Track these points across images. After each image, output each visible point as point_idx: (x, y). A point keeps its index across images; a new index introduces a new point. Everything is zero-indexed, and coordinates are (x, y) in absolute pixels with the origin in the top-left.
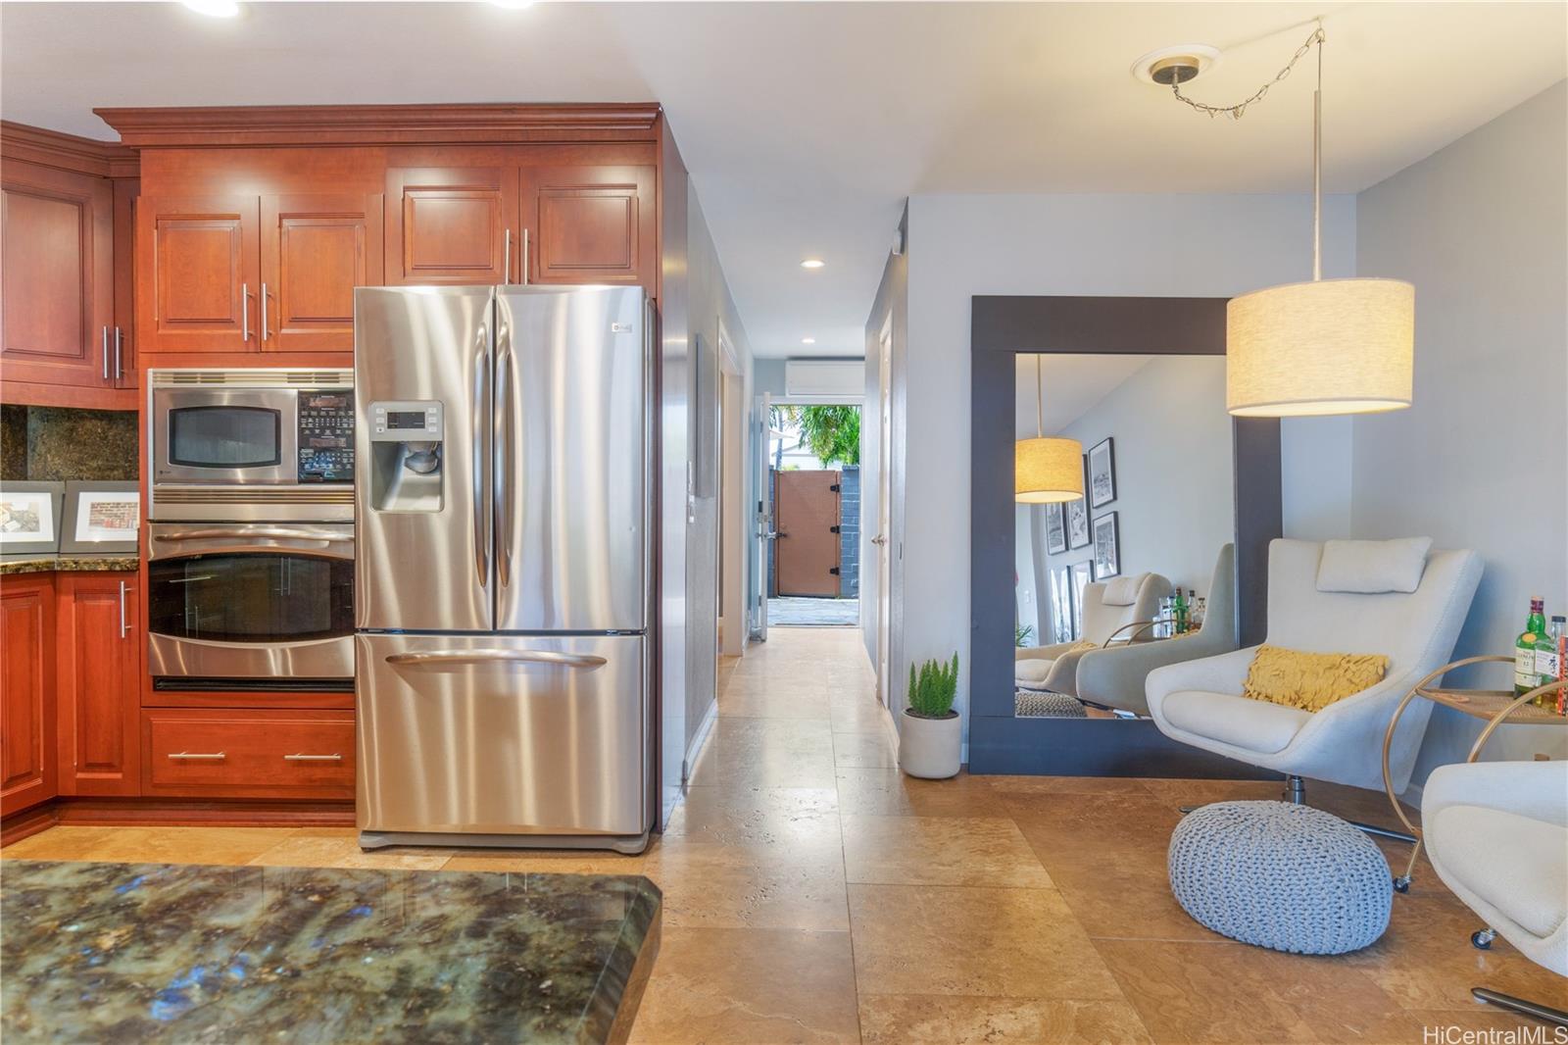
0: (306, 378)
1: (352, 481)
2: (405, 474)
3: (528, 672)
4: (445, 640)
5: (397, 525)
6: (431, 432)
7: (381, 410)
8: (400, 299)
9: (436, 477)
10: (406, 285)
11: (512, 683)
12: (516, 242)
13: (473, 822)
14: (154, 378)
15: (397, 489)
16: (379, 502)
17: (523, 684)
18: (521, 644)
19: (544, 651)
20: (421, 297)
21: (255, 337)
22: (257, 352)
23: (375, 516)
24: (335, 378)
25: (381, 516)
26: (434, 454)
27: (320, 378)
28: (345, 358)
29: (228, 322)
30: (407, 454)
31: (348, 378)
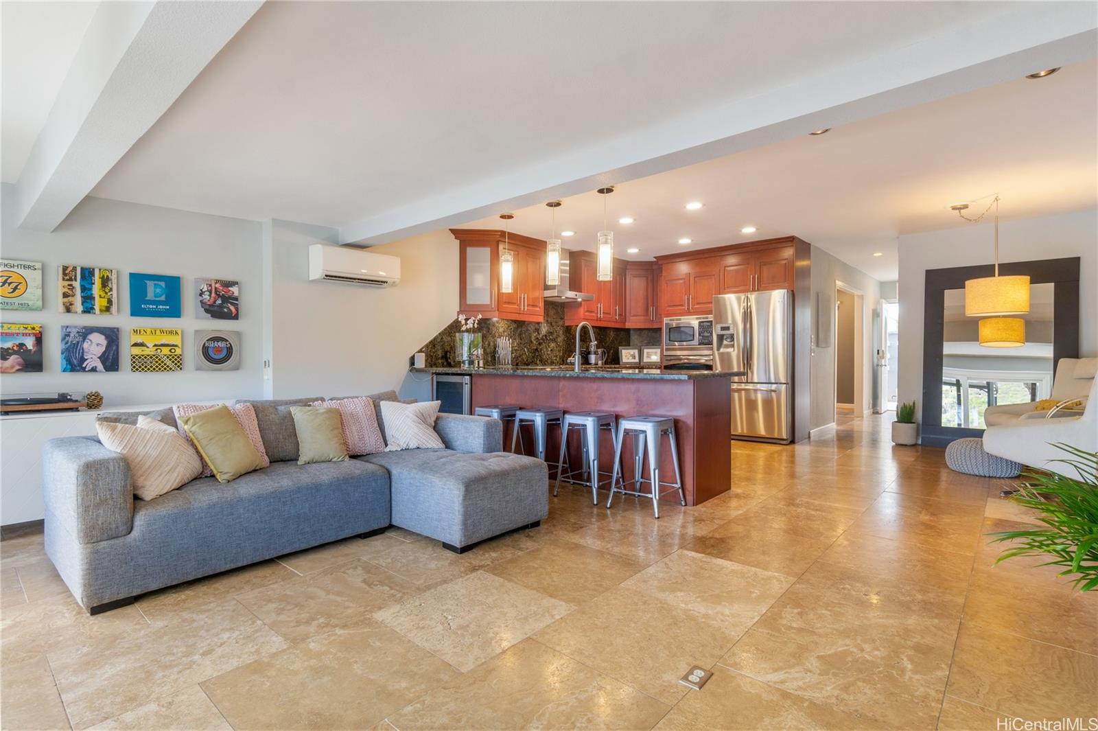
0: (700, 318)
1: (712, 344)
2: (725, 342)
3: (761, 393)
4: (735, 384)
5: (722, 355)
6: (731, 331)
7: (719, 326)
8: (724, 299)
9: (732, 343)
10: (725, 294)
11: (756, 397)
12: (754, 278)
13: (745, 432)
14: (666, 320)
15: (723, 346)
16: (718, 350)
17: (759, 396)
18: (759, 386)
19: (764, 387)
20: (729, 298)
21: (688, 309)
22: (689, 313)
23: (716, 353)
24: (707, 318)
25: (718, 353)
26: (732, 337)
27: (704, 318)
28: (710, 312)
29: (682, 305)
30: (725, 337)
31: (711, 317)
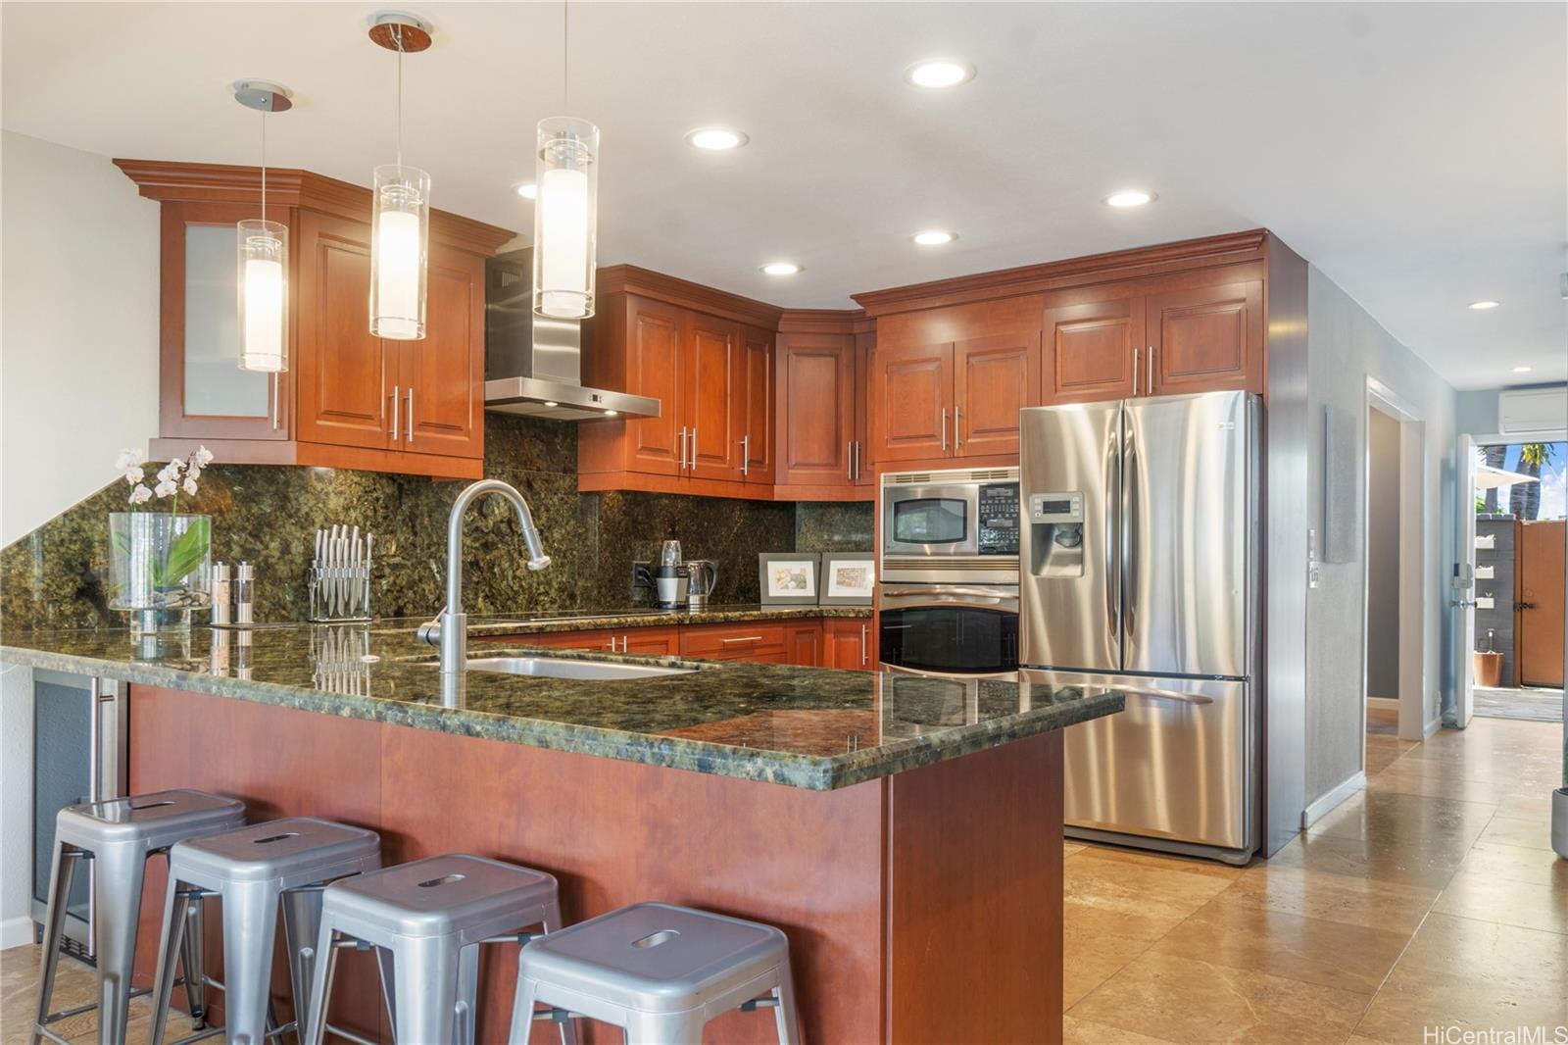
0: (984, 475)
1: (1017, 553)
2: (1056, 548)
3: (1160, 706)
4: (1087, 676)
5: (1049, 587)
6: (1074, 516)
7: (1038, 500)
8: (1055, 414)
9: (1078, 550)
10: (1059, 403)
11: (1146, 715)
12: (1143, 358)
13: (1114, 821)
14: (885, 480)
15: (1050, 559)
16: (1036, 569)
17: (1156, 716)
18: (1154, 685)
19: (1168, 688)
20: (1070, 413)
21: (950, 447)
22: (951, 459)
23: (1032, 579)
24: (1005, 474)
25: (1037, 580)
26: (1076, 533)
27: (995, 475)
28: (1012, 459)
29: (931, 437)
30: (1056, 532)
31: (1014, 473)
